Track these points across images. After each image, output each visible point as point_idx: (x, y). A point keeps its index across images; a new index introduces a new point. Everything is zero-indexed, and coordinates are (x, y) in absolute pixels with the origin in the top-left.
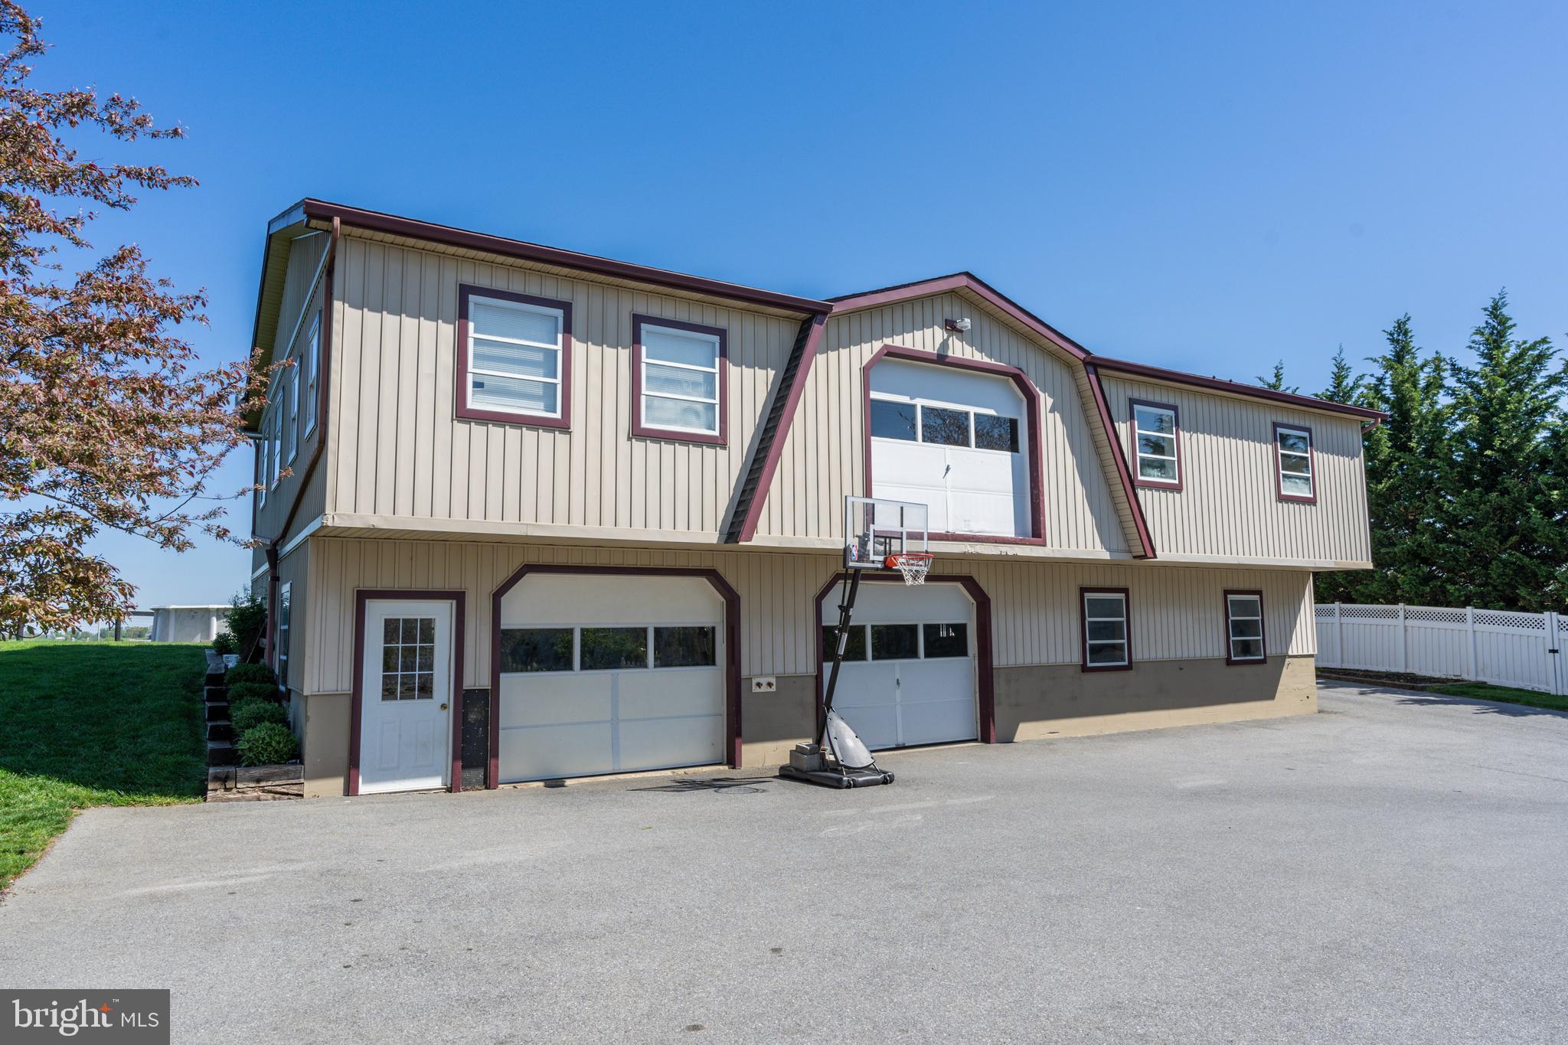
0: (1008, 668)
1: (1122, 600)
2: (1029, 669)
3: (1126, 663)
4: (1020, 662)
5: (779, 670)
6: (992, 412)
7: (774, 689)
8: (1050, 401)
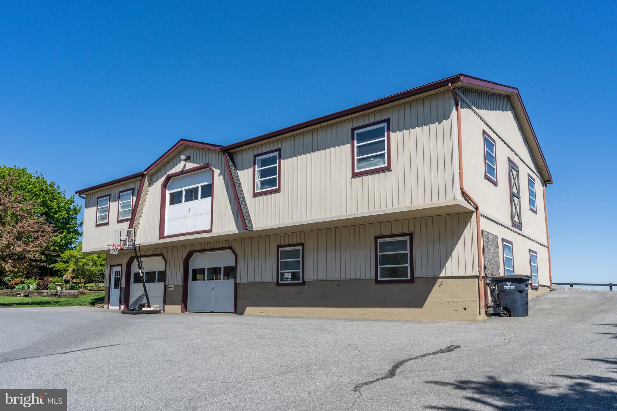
0: (244, 283)
1: (300, 249)
2: (253, 284)
3: (301, 281)
4: (249, 281)
5: (175, 283)
6: (206, 183)
7: (173, 289)
8: (219, 171)
